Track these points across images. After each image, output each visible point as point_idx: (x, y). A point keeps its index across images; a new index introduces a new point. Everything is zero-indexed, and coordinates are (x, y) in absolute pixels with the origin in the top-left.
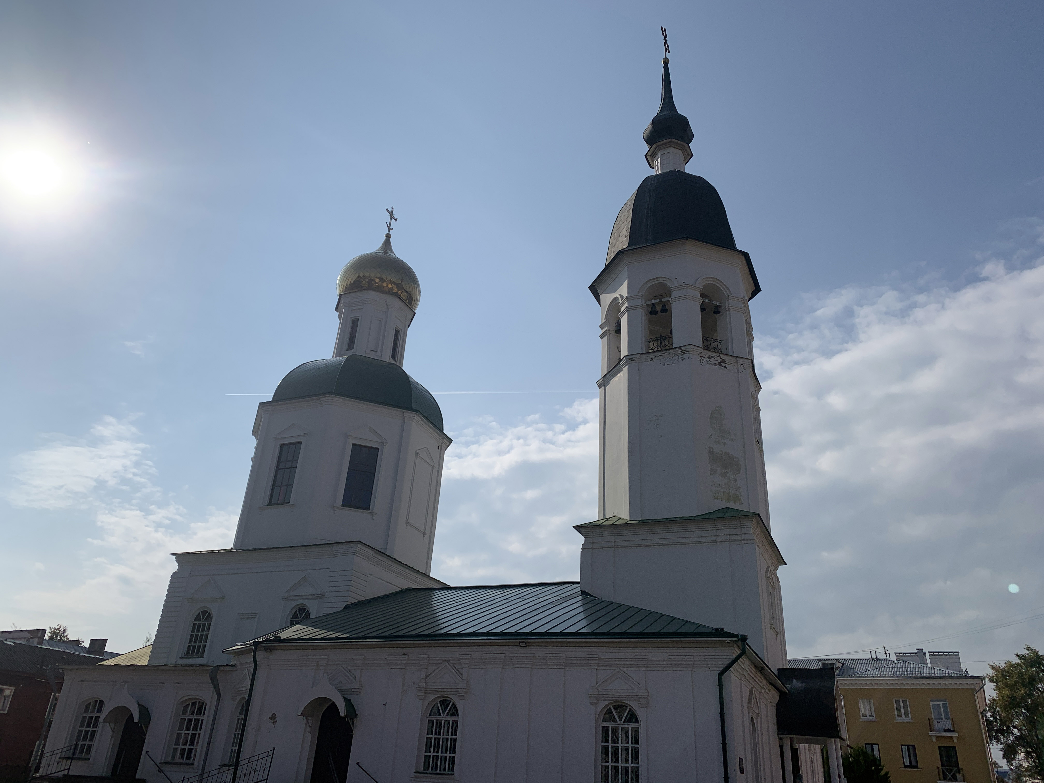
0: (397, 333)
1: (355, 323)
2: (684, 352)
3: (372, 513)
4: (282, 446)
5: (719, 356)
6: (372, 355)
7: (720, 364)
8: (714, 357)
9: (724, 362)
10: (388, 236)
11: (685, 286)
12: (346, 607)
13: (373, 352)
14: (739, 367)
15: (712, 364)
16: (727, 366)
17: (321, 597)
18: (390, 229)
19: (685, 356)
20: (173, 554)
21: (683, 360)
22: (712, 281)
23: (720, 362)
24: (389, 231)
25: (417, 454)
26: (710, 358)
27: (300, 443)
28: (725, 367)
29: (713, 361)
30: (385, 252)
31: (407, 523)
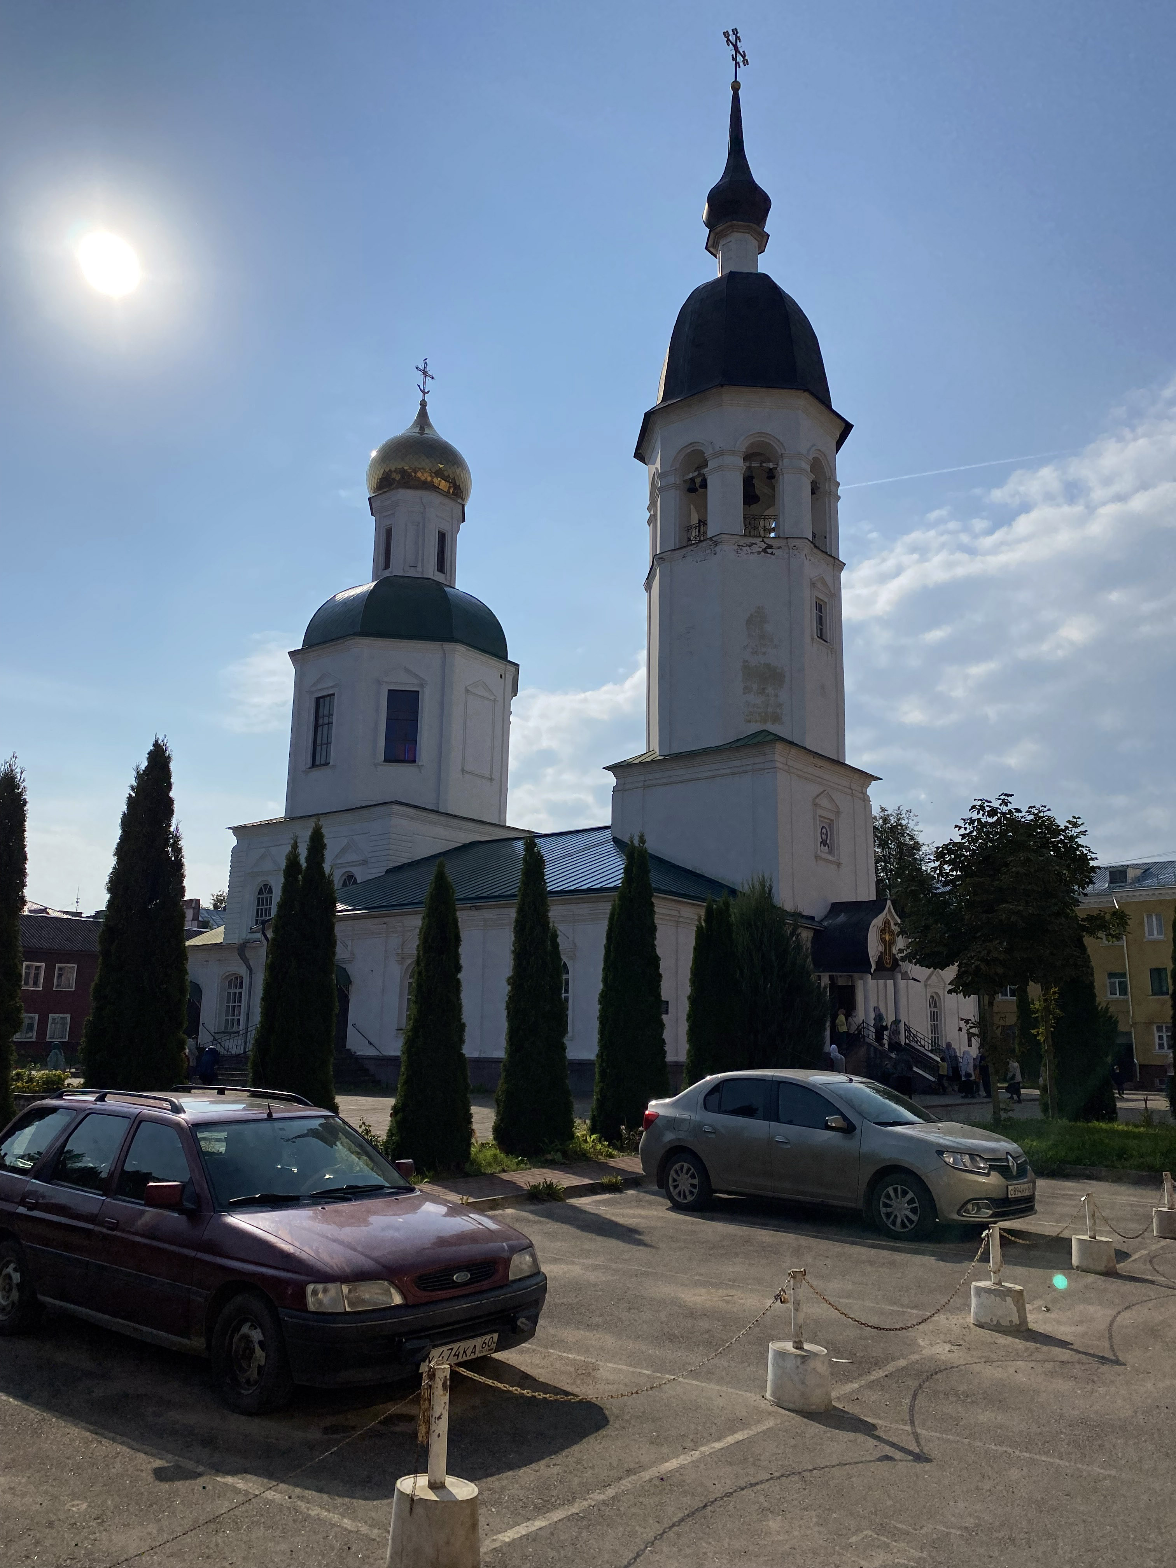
0: (442, 537)
1: (389, 532)
2: (716, 544)
3: (418, 766)
4: (318, 699)
5: (763, 541)
6: (412, 573)
7: (765, 551)
8: (755, 544)
9: (770, 547)
10: (423, 404)
11: (721, 453)
12: (387, 872)
13: (412, 568)
14: (791, 551)
15: (753, 553)
16: (774, 551)
17: (365, 862)
18: (424, 392)
19: (718, 548)
20: (229, 828)
21: (715, 554)
22: (759, 437)
23: (766, 548)
24: (424, 396)
25: (467, 691)
26: (750, 545)
27: (333, 694)
28: (772, 554)
29: (755, 549)
30: (422, 429)
31: (463, 771)
